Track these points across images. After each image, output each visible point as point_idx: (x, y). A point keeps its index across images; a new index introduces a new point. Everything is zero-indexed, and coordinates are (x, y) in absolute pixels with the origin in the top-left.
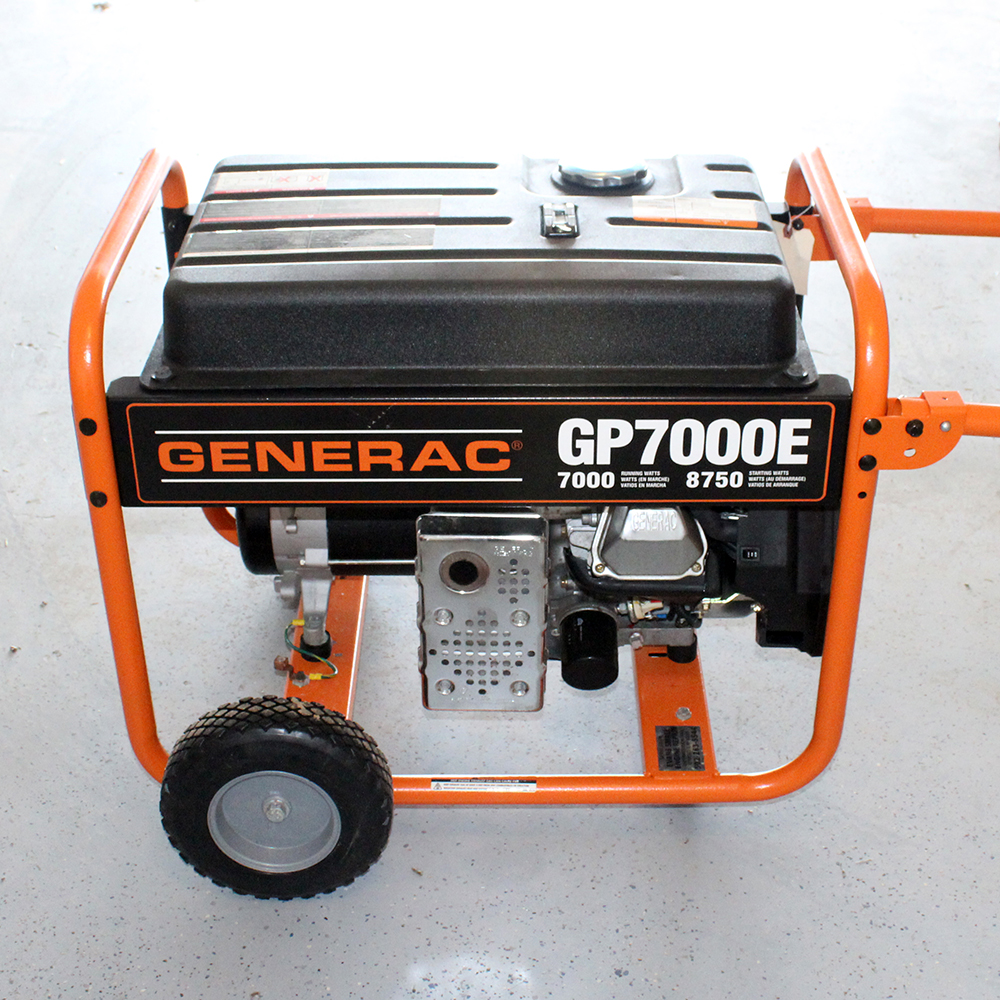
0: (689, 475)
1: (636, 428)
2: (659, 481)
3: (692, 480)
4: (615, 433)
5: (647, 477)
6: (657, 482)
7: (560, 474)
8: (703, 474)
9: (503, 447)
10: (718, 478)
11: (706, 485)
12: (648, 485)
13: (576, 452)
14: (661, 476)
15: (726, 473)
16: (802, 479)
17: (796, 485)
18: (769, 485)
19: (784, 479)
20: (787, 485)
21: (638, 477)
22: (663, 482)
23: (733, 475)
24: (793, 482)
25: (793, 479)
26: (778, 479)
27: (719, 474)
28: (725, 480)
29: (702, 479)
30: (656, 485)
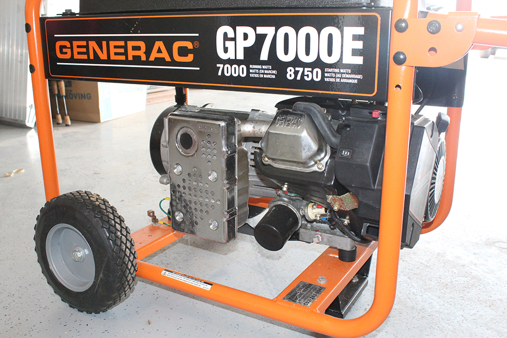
0: (288, 69)
1: (257, 33)
2: (270, 73)
3: (290, 74)
4: (246, 37)
5: (264, 69)
6: (270, 74)
7: (218, 65)
8: (297, 69)
9: (189, 45)
10: (306, 73)
11: (299, 78)
12: (265, 76)
13: (226, 50)
14: (273, 69)
15: (310, 69)
16: (360, 77)
17: (356, 81)
18: (338, 80)
19: (347, 76)
20: (350, 81)
21: (259, 69)
22: (273, 74)
23: (315, 70)
24: (354, 79)
25: (353, 76)
26: (344, 76)
27: (306, 69)
28: (310, 74)
29: (296, 73)
30: (269, 76)
